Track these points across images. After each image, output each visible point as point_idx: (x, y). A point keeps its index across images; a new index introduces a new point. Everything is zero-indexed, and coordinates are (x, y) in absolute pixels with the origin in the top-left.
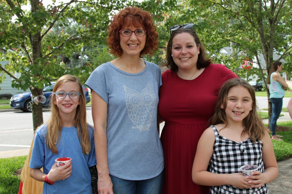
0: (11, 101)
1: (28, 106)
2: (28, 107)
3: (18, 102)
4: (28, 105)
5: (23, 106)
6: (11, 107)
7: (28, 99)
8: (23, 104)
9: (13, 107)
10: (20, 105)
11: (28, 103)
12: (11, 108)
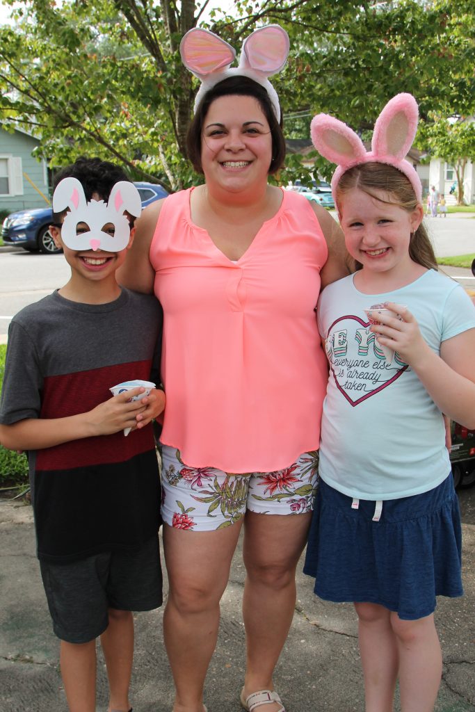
0: (6, 230)
1: (45, 239)
2: (44, 242)
3: (21, 231)
4: (44, 237)
5: (34, 239)
6: (5, 242)
7: (42, 225)
8: (33, 235)
9: (12, 243)
10: (27, 237)
11: (45, 234)
12: (6, 245)
